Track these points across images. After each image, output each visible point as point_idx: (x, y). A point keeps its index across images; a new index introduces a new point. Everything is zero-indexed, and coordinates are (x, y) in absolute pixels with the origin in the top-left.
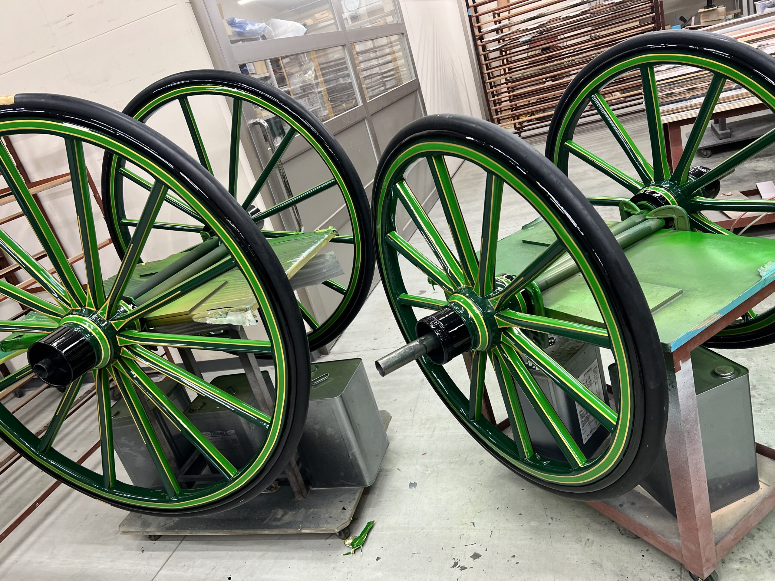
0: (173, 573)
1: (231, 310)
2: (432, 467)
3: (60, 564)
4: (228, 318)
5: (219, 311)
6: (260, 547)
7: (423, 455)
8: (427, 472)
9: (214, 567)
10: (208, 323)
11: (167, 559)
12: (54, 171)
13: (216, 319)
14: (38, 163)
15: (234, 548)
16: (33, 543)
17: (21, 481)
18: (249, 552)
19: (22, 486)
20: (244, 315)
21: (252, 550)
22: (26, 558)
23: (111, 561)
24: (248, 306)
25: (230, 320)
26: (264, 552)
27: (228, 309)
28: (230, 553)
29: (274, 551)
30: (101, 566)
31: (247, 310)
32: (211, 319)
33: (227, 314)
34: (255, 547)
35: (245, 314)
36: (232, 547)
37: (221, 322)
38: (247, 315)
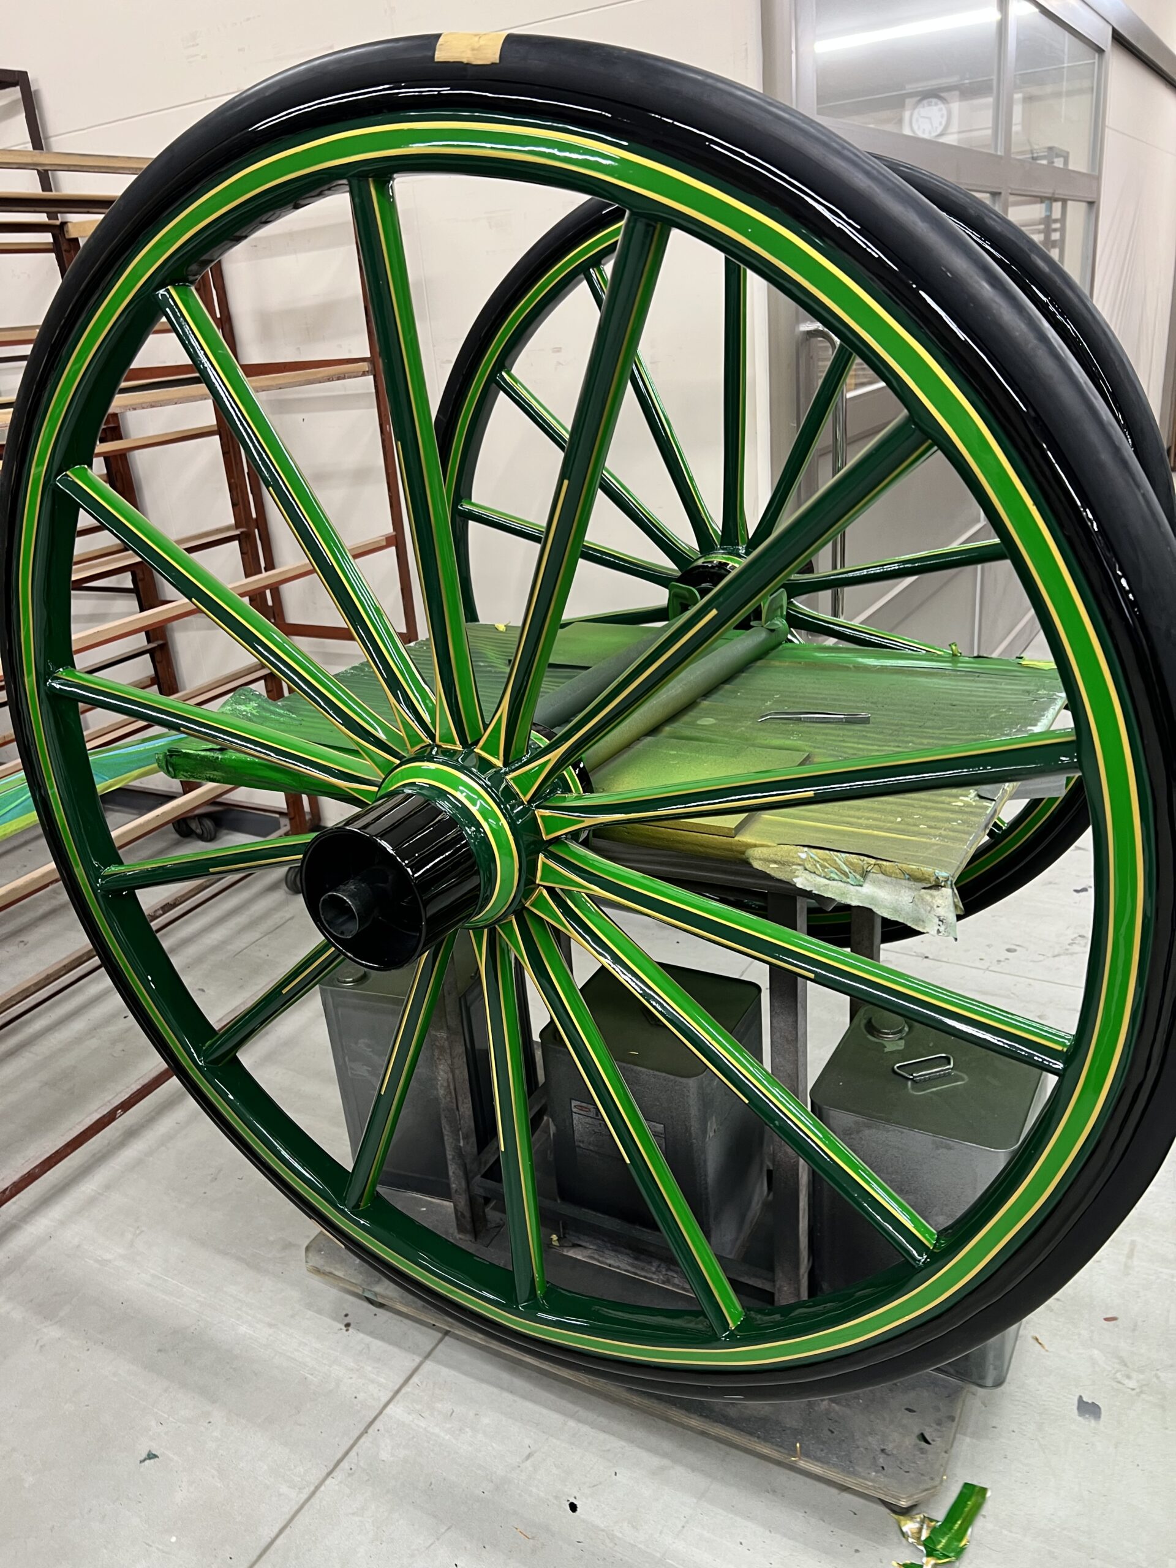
0: (423, 1424)
1: (880, 866)
2: (1141, 1371)
3: (149, 1285)
4: (868, 889)
5: (839, 858)
6: (653, 1440)
7: (1106, 1319)
8: (1131, 1384)
9: (528, 1451)
10: (799, 885)
11: (409, 1373)
12: (298, 349)
13: (827, 882)
14: (266, 324)
15: (582, 1413)
16: (92, 1201)
17: (78, 1025)
18: (623, 1443)
19: (78, 1040)
20: (928, 898)
21: (631, 1441)
22: (72, 1235)
23: (270, 1325)
24: (945, 874)
25: (873, 899)
26: (666, 1462)
27: (873, 861)
28: (572, 1423)
29: (693, 1470)
30: (243, 1329)
31: (937, 886)
32: (806, 874)
33: (865, 874)
34: (639, 1434)
35: (932, 896)
36: (577, 1409)
37: (843, 894)
38: (939, 901)
